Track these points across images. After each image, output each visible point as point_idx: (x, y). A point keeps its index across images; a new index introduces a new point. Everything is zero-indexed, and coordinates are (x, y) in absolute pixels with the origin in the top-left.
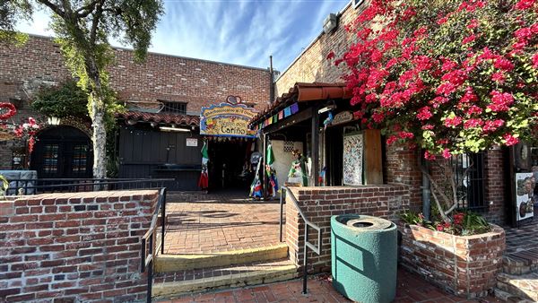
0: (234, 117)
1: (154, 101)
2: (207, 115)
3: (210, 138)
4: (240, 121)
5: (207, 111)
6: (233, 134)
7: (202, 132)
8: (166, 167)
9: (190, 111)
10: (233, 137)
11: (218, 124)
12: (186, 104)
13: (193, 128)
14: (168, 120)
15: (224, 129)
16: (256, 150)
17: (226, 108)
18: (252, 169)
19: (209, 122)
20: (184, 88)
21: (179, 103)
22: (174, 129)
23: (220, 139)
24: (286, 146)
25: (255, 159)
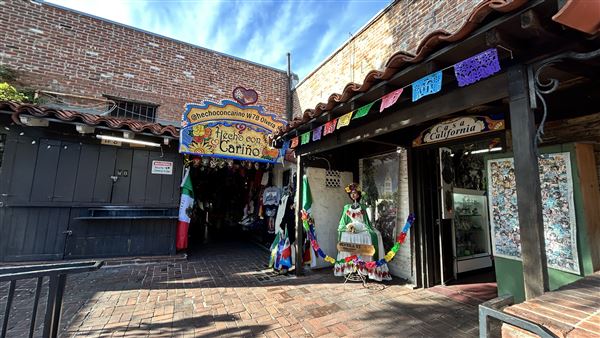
0: (242, 127)
1: (98, 96)
2: (194, 117)
3: (197, 162)
4: (253, 134)
5: (194, 111)
6: (239, 154)
7: (183, 149)
8: (107, 213)
9: (163, 118)
10: (237, 161)
11: (214, 136)
12: (157, 106)
13: (166, 141)
14: (117, 123)
15: (225, 146)
16: (271, 184)
17: (229, 109)
18: (264, 214)
19: (198, 132)
20: (153, 81)
21: (144, 105)
22: (126, 139)
23: (213, 164)
24: (329, 178)
25: (270, 198)
